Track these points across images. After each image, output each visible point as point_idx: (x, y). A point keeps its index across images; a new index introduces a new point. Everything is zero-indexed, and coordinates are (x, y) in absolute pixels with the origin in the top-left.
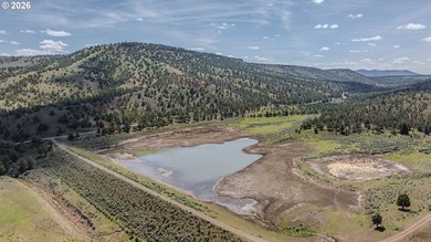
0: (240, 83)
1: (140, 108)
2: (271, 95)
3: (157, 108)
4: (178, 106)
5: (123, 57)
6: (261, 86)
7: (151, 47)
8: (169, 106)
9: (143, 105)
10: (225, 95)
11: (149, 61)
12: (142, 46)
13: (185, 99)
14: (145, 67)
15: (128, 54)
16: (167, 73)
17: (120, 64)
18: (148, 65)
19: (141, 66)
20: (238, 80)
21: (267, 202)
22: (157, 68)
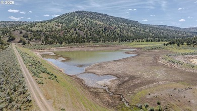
0: (134, 29)
1: (74, 35)
2: (150, 34)
3: (83, 35)
4: (95, 35)
5: (76, 17)
6: (146, 31)
7: (90, 13)
8: (90, 35)
9: (76, 33)
10: (125, 33)
11: (89, 19)
12: (86, 12)
13: (101, 33)
14: (86, 21)
15: (79, 16)
16: (96, 24)
17: (74, 20)
18: (87, 20)
19: (84, 21)
20: (133, 28)
21: (127, 78)
22: (92, 22)
